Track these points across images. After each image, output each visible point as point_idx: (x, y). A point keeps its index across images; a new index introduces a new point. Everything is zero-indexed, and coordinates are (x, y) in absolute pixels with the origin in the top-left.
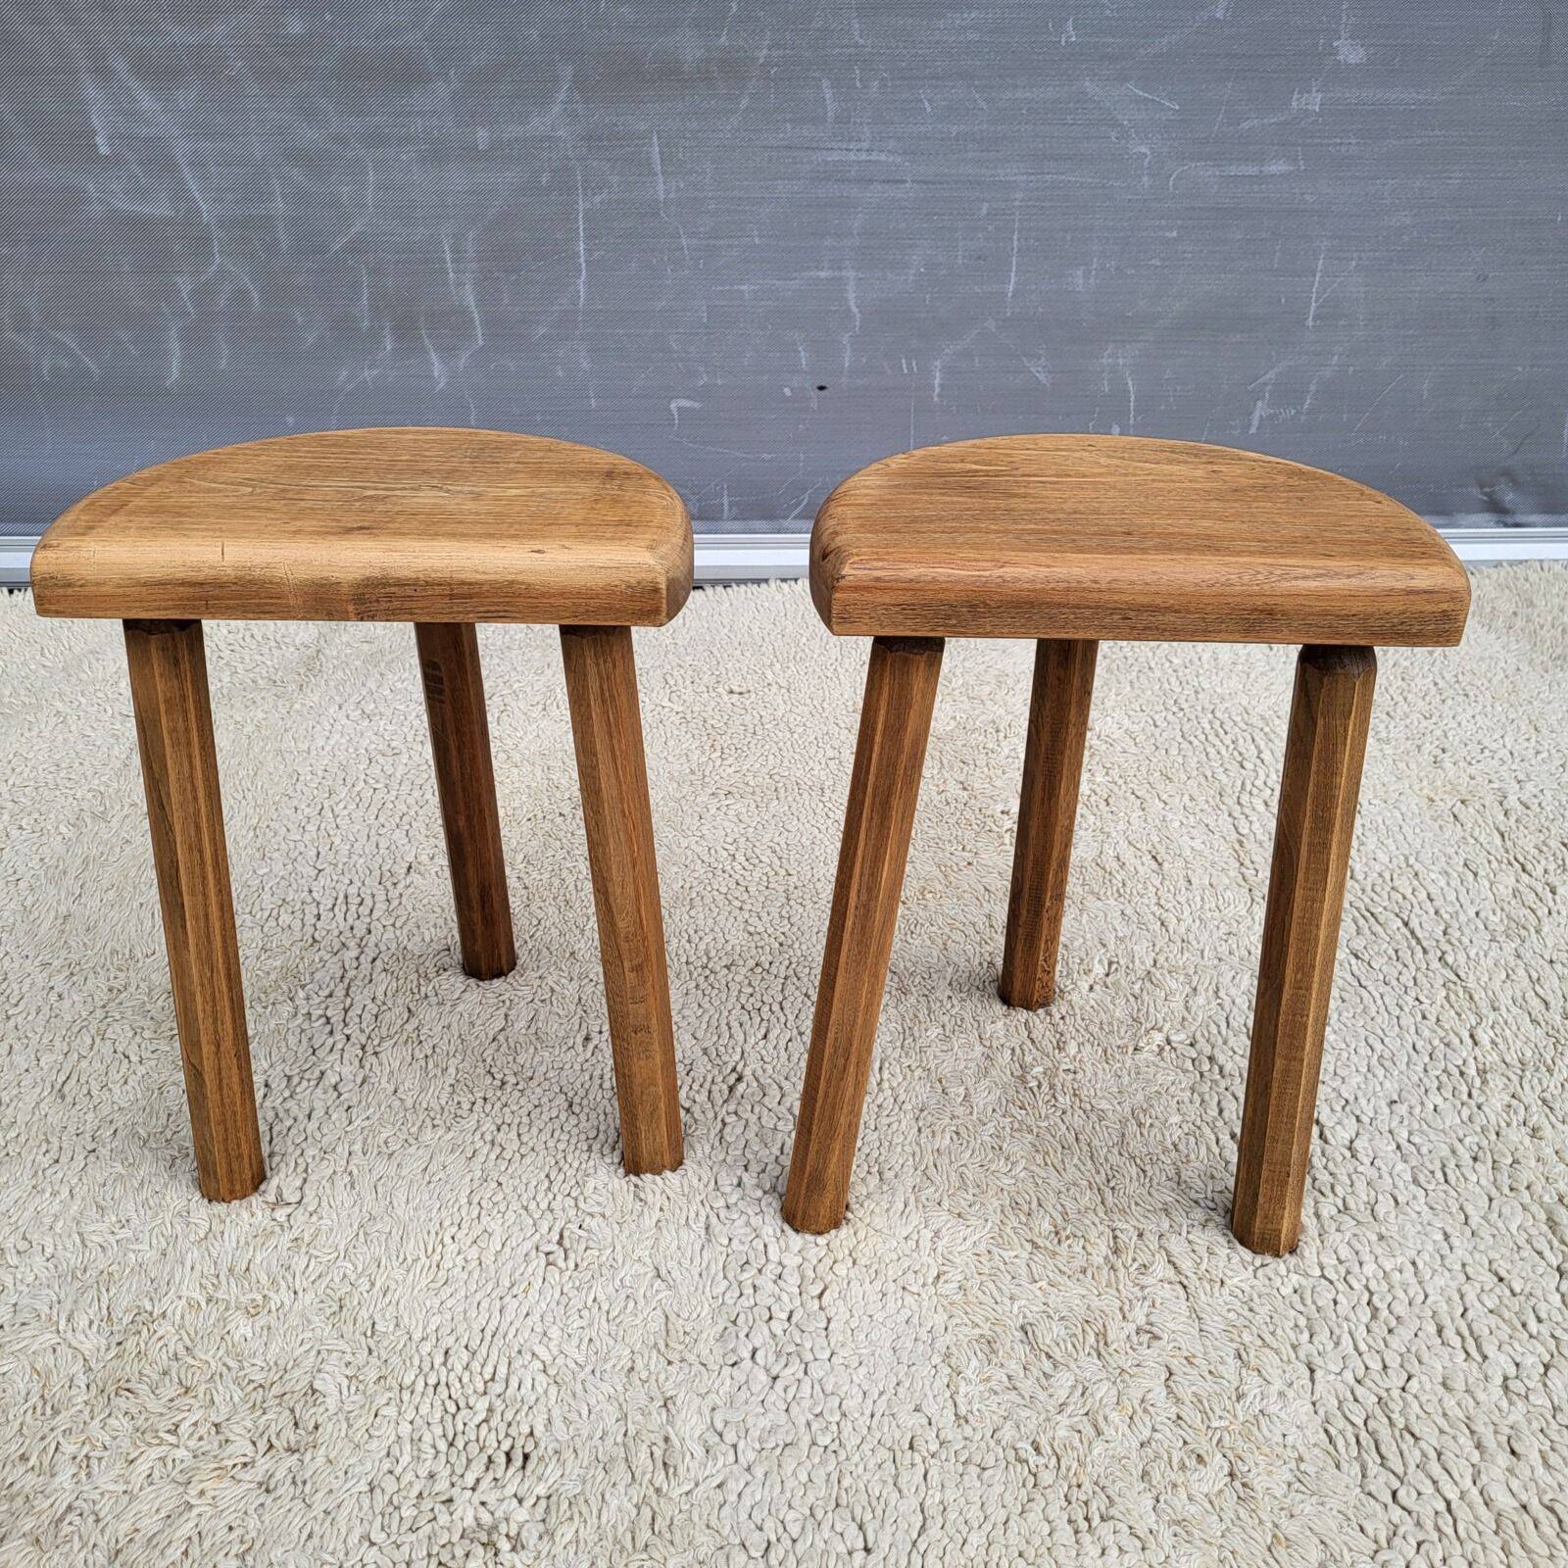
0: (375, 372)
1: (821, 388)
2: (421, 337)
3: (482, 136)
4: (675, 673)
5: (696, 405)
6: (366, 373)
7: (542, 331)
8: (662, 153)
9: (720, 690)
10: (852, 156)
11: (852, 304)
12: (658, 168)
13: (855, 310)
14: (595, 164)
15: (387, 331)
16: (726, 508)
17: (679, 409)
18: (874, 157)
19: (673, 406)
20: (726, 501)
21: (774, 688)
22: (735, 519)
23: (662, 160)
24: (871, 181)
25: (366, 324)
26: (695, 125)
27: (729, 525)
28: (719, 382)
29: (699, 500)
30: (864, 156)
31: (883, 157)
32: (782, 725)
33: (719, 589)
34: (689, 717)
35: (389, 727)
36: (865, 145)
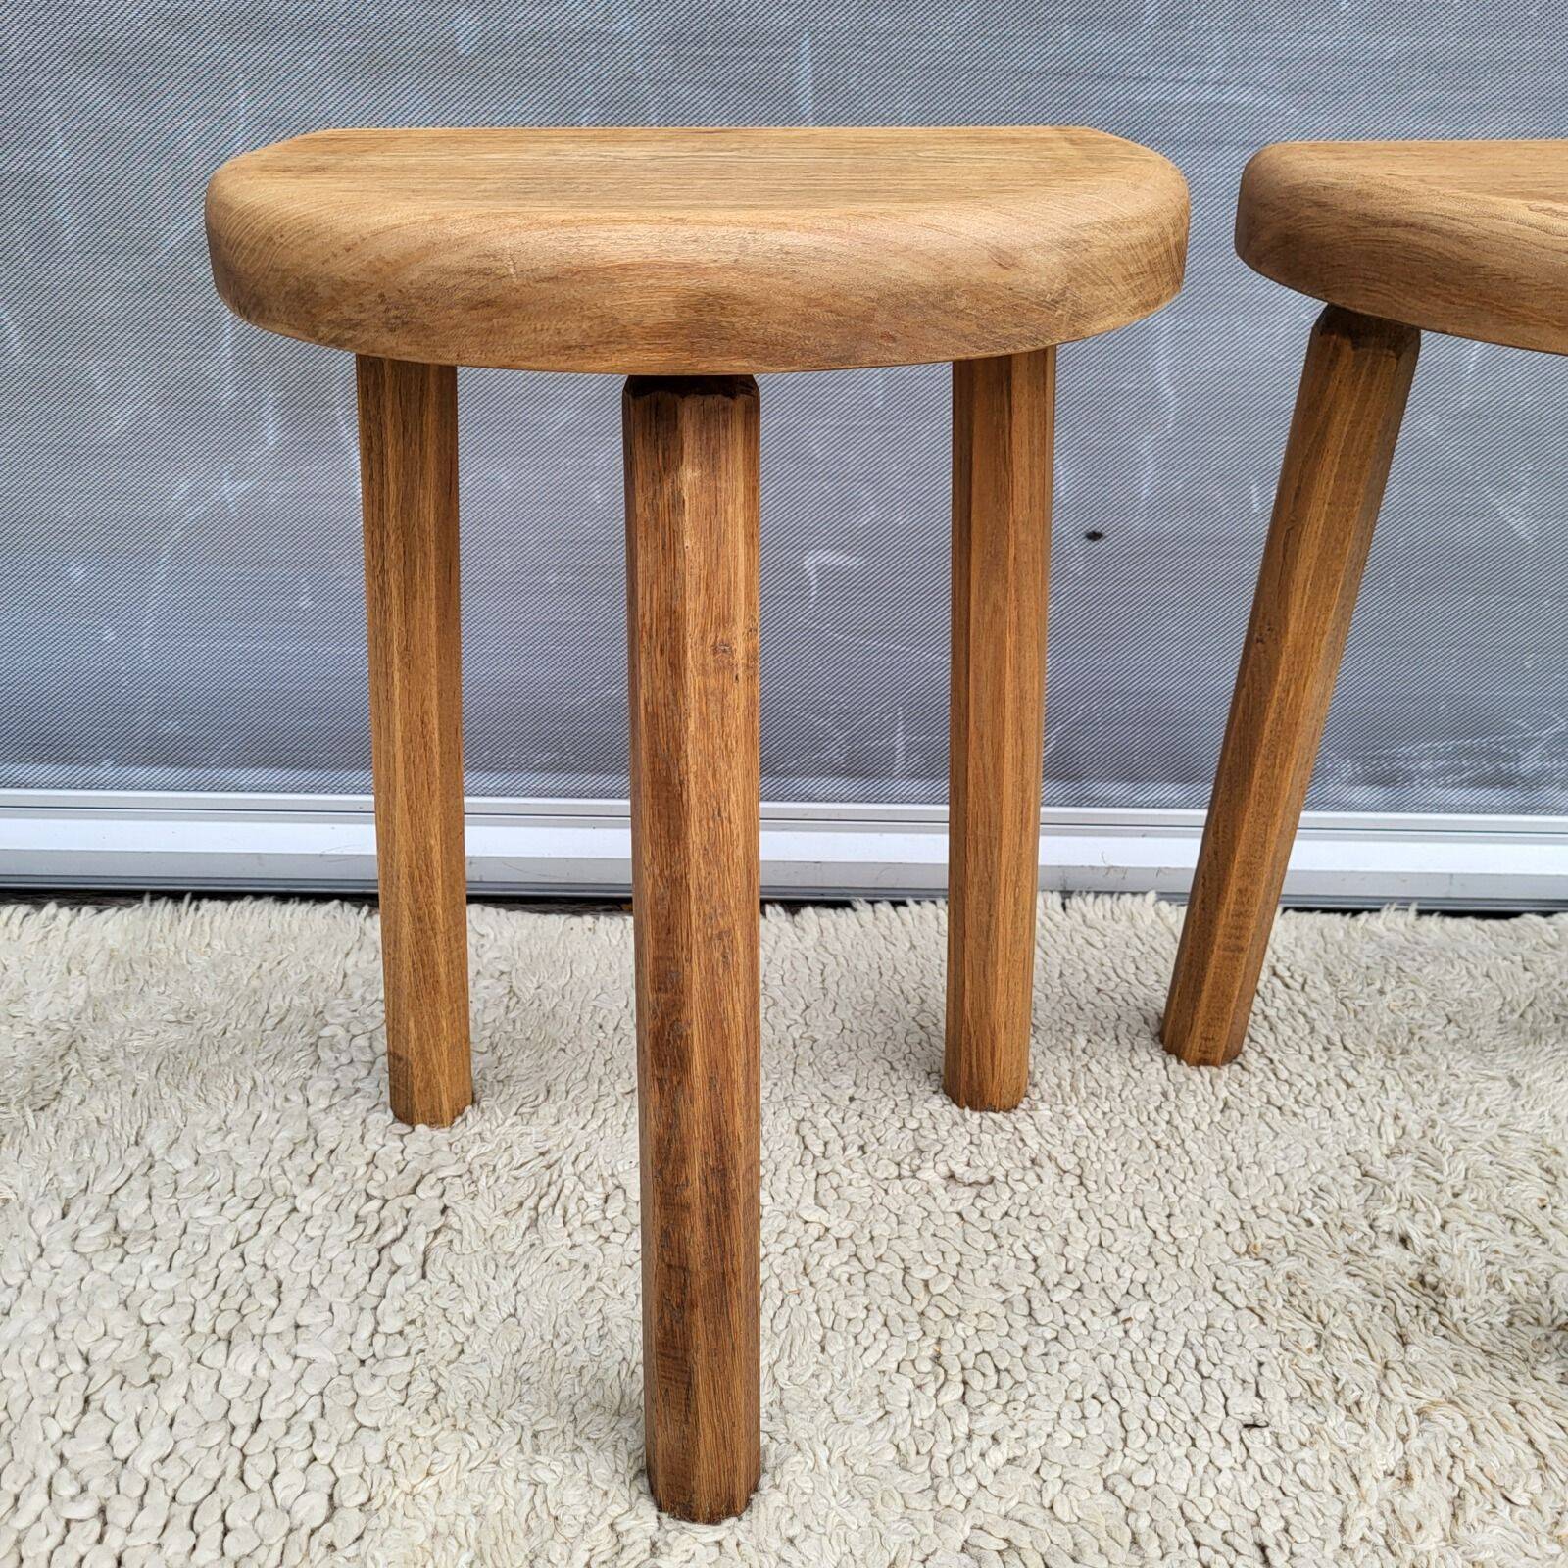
0: (244, 486)
1: (1094, 536)
2: (334, 422)
3: (466, 25)
4: (823, 1122)
5: (853, 562)
6: (226, 488)
7: (565, 416)
8: (817, 76)
9: (927, 1174)
10: (1185, 95)
11: (1163, 377)
12: (807, 106)
13: (1169, 391)
14: (685, 92)
15: (268, 410)
16: (900, 755)
17: (821, 569)
18: (1229, 96)
19: (810, 562)
20: (899, 741)
21: (1049, 1172)
22: (914, 775)
23: (817, 90)
24: (1218, 143)
25: (229, 394)
26: (884, 22)
27: (903, 786)
28: (899, 520)
29: (850, 740)
30: (1208, 94)
31: (1246, 97)
32: (1093, 1292)
33: (884, 908)
34: (867, 1253)
35: (165, 1282)
36: (1214, 72)
